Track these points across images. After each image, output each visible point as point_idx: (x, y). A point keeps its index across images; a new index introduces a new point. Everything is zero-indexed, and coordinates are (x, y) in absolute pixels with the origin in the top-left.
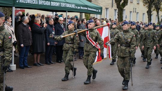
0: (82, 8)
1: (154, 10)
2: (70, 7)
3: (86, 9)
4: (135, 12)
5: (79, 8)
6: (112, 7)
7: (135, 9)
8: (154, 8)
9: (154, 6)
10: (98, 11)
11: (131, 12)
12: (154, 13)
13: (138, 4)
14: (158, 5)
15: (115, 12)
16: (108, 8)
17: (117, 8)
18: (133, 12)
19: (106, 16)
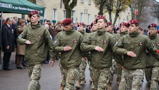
0: (20, 8)
1: (106, 12)
2: (6, 7)
3: (26, 9)
4: (87, 13)
5: (16, 8)
6: (61, 8)
7: (86, 10)
8: (106, 9)
9: (106, 7)
10: (40, 12)
11: (82, 13)
12: (106, 15)
13: (90, 5)
14: (111, 6)
15: (64, 14)
16: (56, 9)
17: (65, 9)
18: (84, 13)
19: (54, 18)
